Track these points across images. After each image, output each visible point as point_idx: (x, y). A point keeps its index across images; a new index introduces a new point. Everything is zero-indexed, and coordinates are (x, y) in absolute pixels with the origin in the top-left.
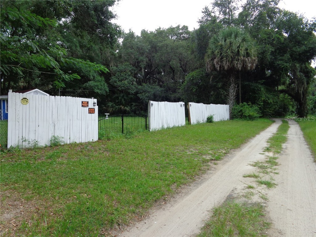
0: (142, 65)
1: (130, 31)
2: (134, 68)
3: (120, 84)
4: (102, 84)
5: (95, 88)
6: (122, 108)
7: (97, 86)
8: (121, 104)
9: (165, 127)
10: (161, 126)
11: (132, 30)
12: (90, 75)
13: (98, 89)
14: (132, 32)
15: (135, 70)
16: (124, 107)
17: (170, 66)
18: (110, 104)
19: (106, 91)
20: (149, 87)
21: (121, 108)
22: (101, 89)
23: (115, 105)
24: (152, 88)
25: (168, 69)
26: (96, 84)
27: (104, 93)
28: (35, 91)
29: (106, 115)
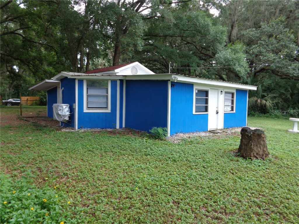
28: (134, 67)
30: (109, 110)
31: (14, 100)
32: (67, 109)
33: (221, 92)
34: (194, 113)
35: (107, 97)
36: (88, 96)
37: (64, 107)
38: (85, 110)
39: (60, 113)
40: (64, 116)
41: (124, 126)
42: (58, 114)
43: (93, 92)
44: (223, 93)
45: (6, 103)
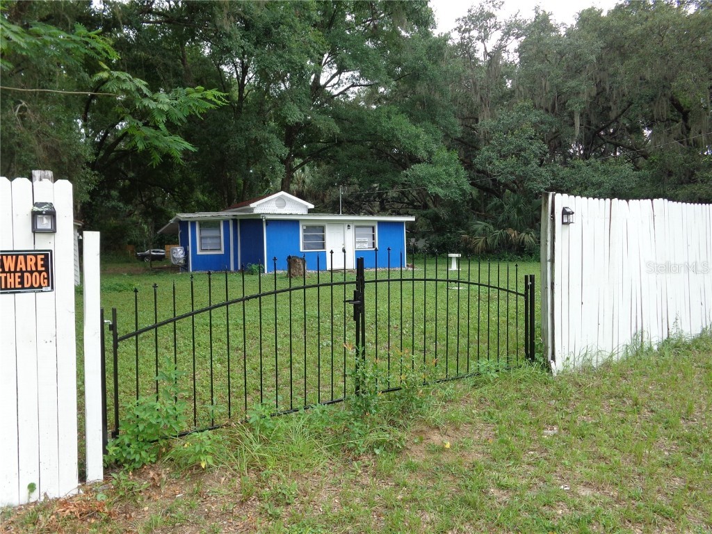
0: (577, 106)
1: (536, 12)
2: (549, 118)
3: (502, 167)
4: (451, 170)
5: (430, 182)
6: (513, 235)
7: (436, 176)
8: (508, 223)
9: (655, 336)
10: (625, 338)
11: (541, 8)
12: (416, 148)
13: (439, 184)
14: (541, 13)
15: (551, 124)
16: (519, 234)
17: (672, 99)
18: (479, 225)
19: (462, 190)
20: (596, 170)
21: (508, 236)
22: (448, 186)
23: (492, 227)
24: (605, 172)
25: (663, 108)
26: (433, 170)
27: (456, 196)
28: (279, 198)
29: (451, 258)
30: (222, 252)
31: (154, 252)
32: (182, 252)
33: (349, 226)
34: (301, 250)
35: (220, 237)
36: (201, 238)
37: (179, 250)
38: (199, 253)
39: (175, 256)
40: (179, 259)
41: (239, 268)
42: (174, 258)
43: (205, 233)
44: (352, 228)
45: (142, 258)
